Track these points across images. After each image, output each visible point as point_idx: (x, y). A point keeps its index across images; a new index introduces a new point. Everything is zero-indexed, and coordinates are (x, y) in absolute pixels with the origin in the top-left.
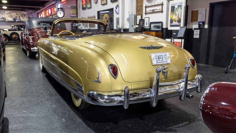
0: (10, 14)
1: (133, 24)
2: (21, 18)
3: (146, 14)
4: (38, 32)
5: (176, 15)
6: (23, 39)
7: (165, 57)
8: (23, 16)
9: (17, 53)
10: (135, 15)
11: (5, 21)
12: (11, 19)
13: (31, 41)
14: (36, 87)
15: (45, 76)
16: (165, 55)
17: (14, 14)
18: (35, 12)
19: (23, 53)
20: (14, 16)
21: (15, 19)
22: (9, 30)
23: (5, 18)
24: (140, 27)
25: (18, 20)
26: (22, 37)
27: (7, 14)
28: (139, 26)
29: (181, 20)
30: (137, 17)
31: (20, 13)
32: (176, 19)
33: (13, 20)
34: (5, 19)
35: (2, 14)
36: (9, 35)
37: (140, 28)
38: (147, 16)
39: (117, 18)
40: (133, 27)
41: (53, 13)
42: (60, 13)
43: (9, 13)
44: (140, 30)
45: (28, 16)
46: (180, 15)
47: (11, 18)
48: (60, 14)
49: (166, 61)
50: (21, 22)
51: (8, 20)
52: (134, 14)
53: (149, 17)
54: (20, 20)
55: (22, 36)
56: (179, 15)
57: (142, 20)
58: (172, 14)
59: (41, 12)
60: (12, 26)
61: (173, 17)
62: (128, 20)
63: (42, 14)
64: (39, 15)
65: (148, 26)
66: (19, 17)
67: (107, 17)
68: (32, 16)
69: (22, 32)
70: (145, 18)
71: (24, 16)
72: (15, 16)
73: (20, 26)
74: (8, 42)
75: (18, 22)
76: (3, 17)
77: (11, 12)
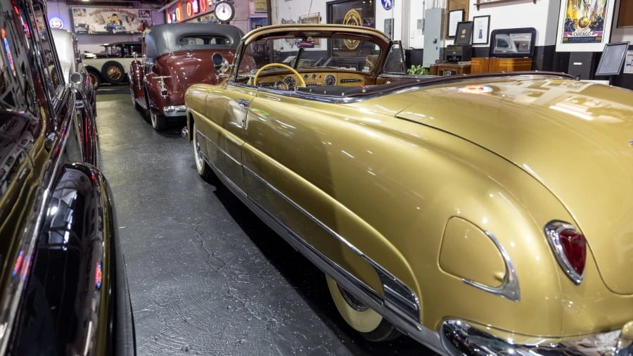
0: (98, 15)
1: (438, 37)
2: (125, 24)
3: (478, 6)
4: (178, 63)
5: (587, 7)
6: (137, 81)
8: (130, 19)
9: (123, 116)
10: (443, 10)
11: (86, 33)
12: (101, 28)
13: (163, 89)
14: (200, 237)
15: (214, 192)
17: (107, 15)
18: (159, 8)
19: (138, 119)
20: (108, 21)
21: (110, 28)
22: (99, 56)
23: (86, 26)
24: (458, 46)
25: (119, 31)
26: (134, 76)
27: (91, 15)
28: (455, 43)
29: (603, 21)
30: (449, 15)
31: (122, 12)
32: (586, 20)
33: (105, 30)
34: (88, 29)
35: (80, 15)
36: (99, 69)
37: (460, 48)
38: (484, 11)
39: (386, 21)
40: (436, 45)
41: (203, 11)
42: (222, 9)
43: (97, 12)
44: (461, 54)
45: (142, 19)
46: (603, 6)
47: (101, 24)
48: (224, 11)
50: (124, 34)
51: (93, 29)
52: (442, 7)
53: (489, 16)
54: (121, 31)
55: (135, 74)
56: (596, 6)
57: (466, 25)
58: (573, 4)
59: (172, 8)
60: (106, 46)
61: (574, 13)
62: (423, 24)
63: (175, 13)
64: (168, 16)
65: (486, 42)
66: (121, 22)
67: (354, 17)
68: (150, 19)
69: (133, 63)
70: (474, 17)
71: (132, 20)
72: (110, 19)
73: (126, 45)
74: (99, 86)
75: (118, 34)
76: (83, 22)
77: (101, 9)
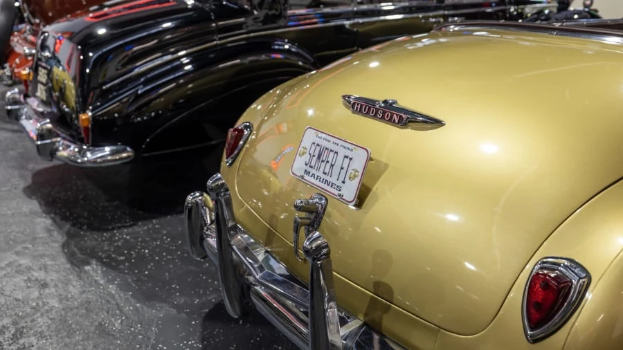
7: (345, 166)
16: (346, 157)
49: (341, 184)
